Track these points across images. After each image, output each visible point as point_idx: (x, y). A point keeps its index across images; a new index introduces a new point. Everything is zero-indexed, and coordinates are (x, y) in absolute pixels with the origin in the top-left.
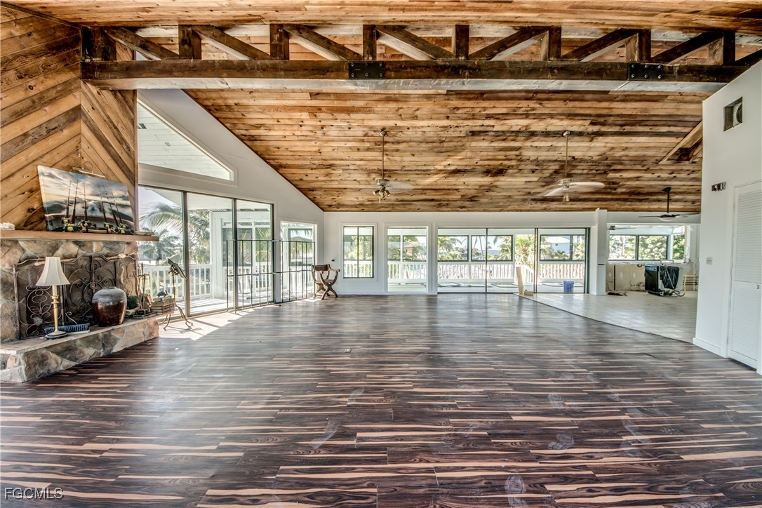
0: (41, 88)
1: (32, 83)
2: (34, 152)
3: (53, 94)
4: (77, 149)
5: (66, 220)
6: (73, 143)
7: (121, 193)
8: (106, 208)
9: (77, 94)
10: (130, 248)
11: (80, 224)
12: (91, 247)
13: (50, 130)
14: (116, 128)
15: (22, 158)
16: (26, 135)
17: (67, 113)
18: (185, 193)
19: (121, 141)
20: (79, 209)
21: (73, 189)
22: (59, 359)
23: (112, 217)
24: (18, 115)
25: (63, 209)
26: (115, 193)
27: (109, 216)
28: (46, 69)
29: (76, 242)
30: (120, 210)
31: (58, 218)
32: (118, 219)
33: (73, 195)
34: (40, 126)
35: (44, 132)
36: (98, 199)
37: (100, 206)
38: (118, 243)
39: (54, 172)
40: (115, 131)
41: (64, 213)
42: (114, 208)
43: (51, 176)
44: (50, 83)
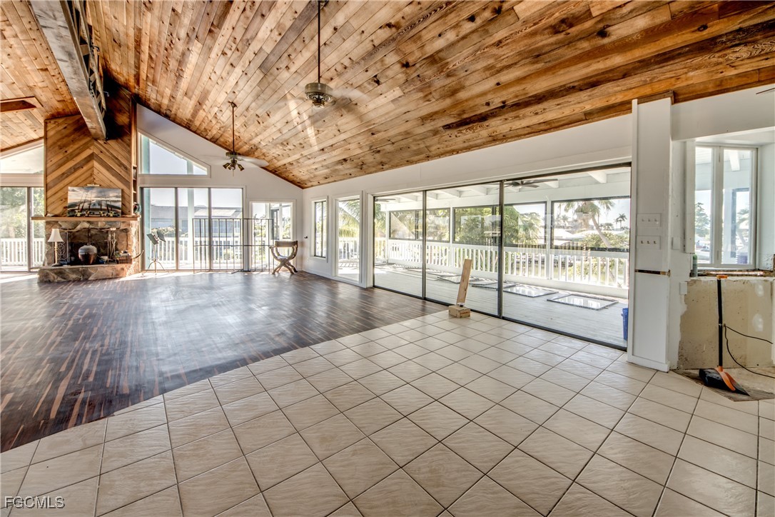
0: (71, 150)
1: (66, 149)
2: (67, 181)
3: (77, 151)
4: (91, 175)
5: (77, 211)
6: (89, 172)
7: (116, 194)
8: (103, 203)
9: (92, 147)
10: (124, 225)
11: (85, 212)
12: (97, 224)
13: (75, 169)
14: (117, 159)
15: (61, 185)
16: (63, 174)
17: (85, 158)
18: (176, 188)
19: (121, 165)
20: (86, 206)
21: (84, 195)
22: (56, 276)
23: (106, 208)
24: (60, 166)
25: (76, 206)
26: (111, 195)
27: (103, 207)
28: (73, 141)
29: (88, 222)
30: (113, 204)
31: (73, 211)
32: (110, 209)
33: (84, 198)
34: (71, 168)
35: (73, 171)
36: (99, 199)
37: (100, 203)
38: (115, 222)
39: (75, 189)
40: (116, 161)
41: (77, 208)
42: (109, 203)
43: (73, 191)
44: (76, 146)
